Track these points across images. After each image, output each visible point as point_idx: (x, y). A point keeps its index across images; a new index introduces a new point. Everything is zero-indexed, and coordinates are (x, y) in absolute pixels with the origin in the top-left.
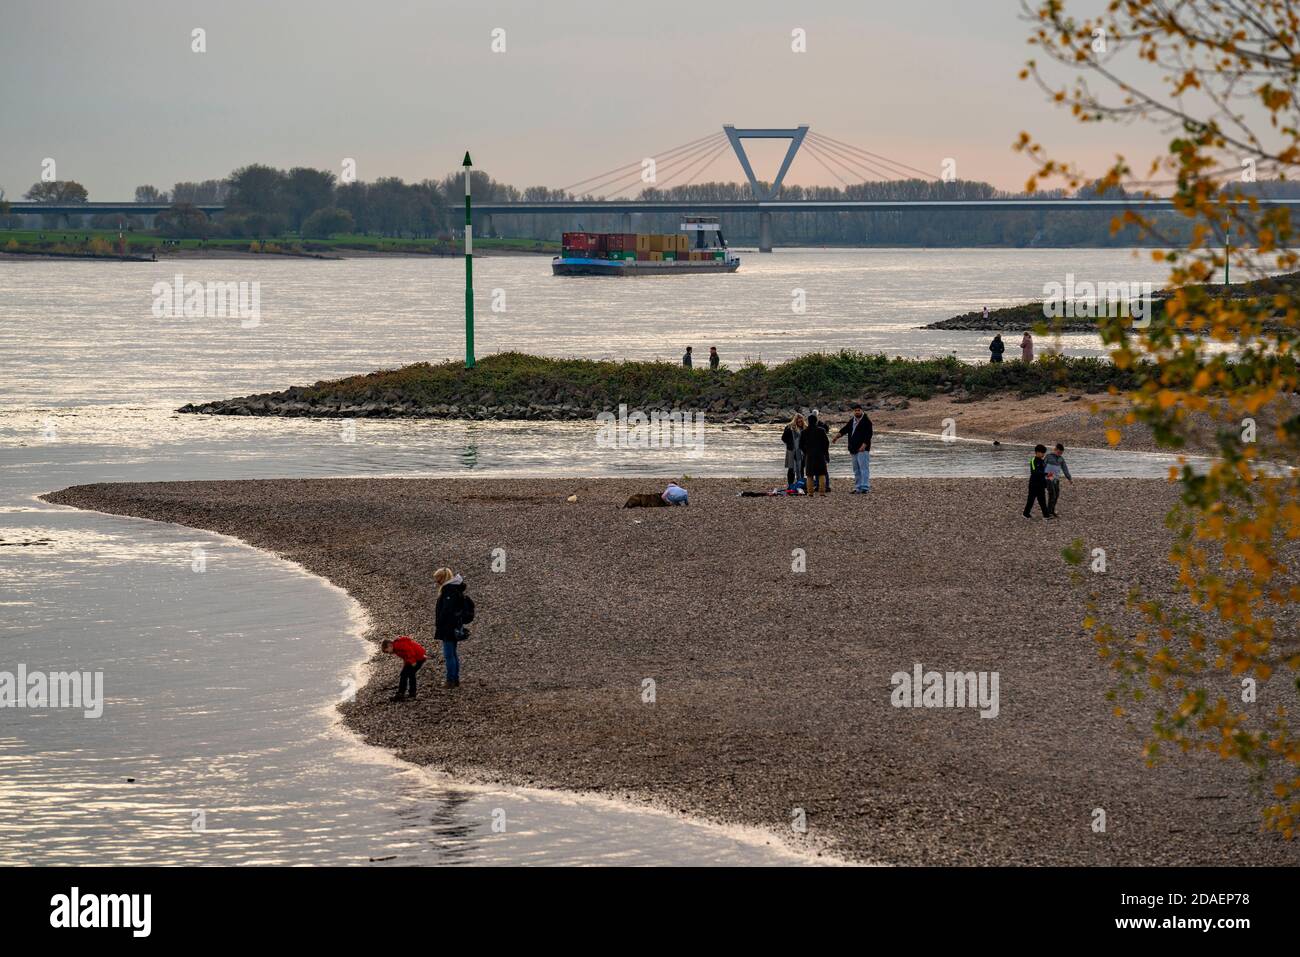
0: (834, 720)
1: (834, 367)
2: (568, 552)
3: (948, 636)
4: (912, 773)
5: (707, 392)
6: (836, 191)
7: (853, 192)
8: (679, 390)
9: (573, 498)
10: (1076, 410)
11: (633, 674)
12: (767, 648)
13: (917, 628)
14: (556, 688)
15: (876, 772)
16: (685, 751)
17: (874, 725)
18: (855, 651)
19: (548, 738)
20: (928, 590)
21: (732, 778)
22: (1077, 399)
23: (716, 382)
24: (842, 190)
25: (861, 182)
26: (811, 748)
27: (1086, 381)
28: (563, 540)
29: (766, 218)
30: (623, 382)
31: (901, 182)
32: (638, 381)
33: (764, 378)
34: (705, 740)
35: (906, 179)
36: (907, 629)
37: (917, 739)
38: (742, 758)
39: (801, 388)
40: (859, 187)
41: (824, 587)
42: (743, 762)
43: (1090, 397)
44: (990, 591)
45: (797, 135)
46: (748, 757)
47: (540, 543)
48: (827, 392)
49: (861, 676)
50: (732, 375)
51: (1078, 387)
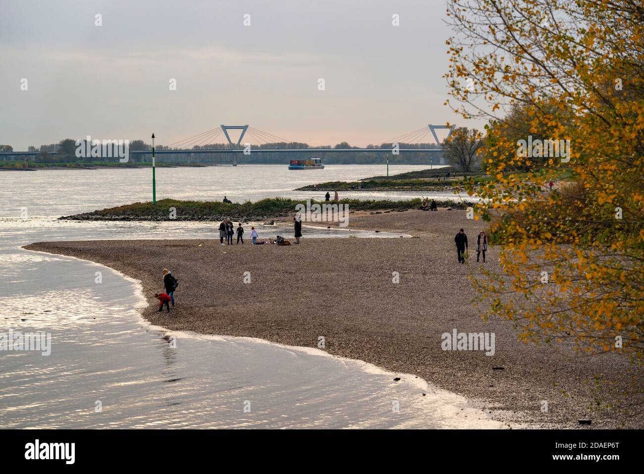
0: (306, 315)
1: (274, 203)
2: (204, 263)
3: (336, 288)
4: (336, 332)
5: (233, 211)
6: (257, 146)
7: (262, 146)
8: (223, 210)
9: (201, 245)
10: (353, 216)
11: (236, 301)
12: (278, 293)
13: (325, 286)
14: (212, 306)
15: (324, 331)
16: (260, 326)
17: (319, 316)
18: (308, 293)
19: (214, 322)
20: (327, 274)
21: (278, 334)
22: (353, 212)
23: (235, 208)
24: (259, 146)
25: (265, 143)
26: (301, 324)
27: (355, 207)
28: (202, 259)
29: (235, 155)
30: (205, 208)
31: (278, 143)
32: (210, 207)
33: (251, 206)
34: (266, 322)
35: (280, 142)
36: (323, 286)
37: (334, 321)
38: (279, 328)
39: (264, 209)
40: (265, 145)
41: (292, 273)
42: (280, 329)
43: (357, 212)
44: (346, 274)
45: (245, 128)
46: (281, 327)
47: (194, 260)
48: (272, 211)
49: (311, 301)
50: (241, 205)
51: (353, 209)
